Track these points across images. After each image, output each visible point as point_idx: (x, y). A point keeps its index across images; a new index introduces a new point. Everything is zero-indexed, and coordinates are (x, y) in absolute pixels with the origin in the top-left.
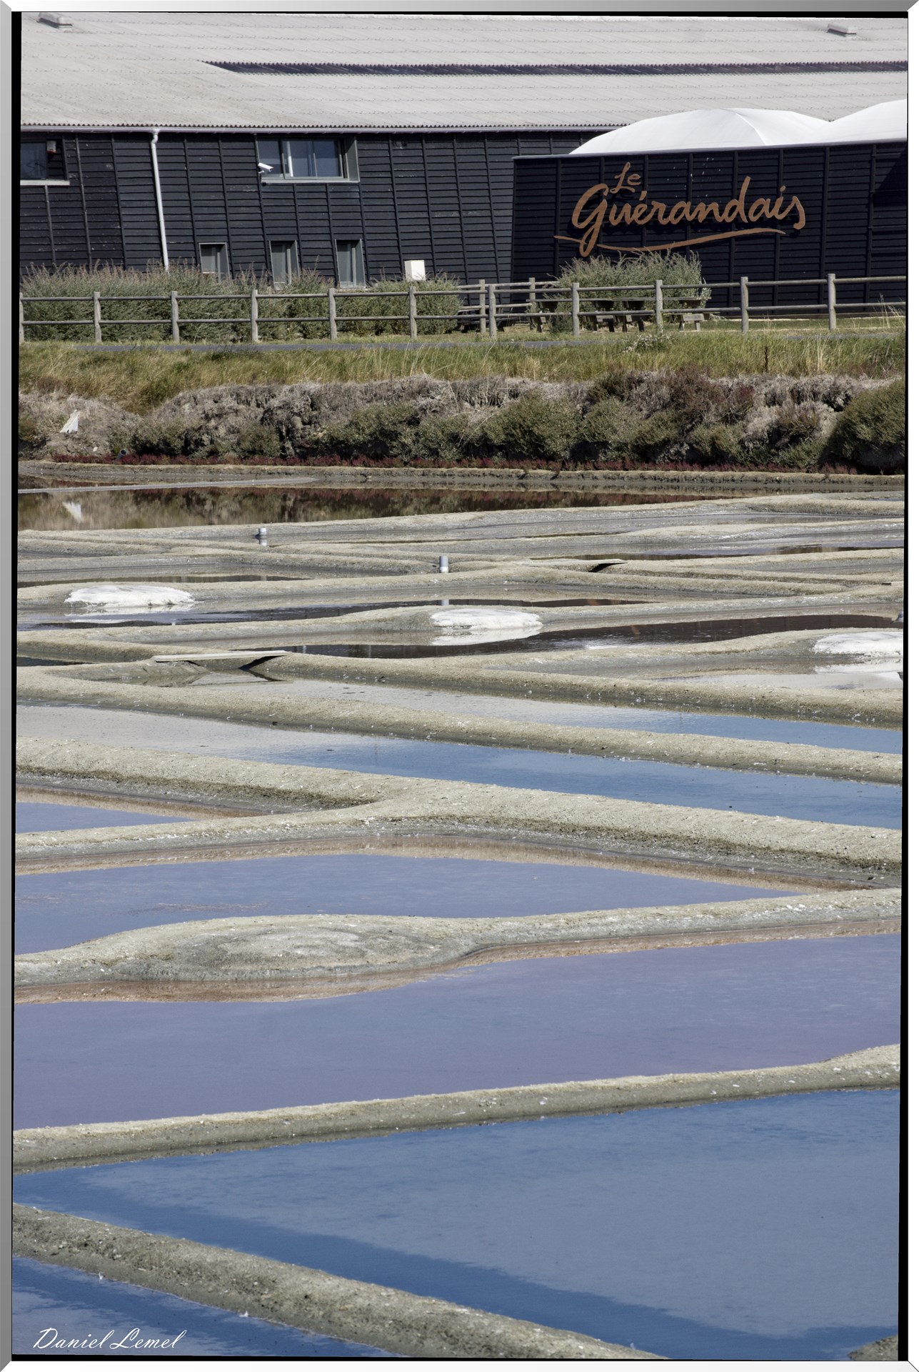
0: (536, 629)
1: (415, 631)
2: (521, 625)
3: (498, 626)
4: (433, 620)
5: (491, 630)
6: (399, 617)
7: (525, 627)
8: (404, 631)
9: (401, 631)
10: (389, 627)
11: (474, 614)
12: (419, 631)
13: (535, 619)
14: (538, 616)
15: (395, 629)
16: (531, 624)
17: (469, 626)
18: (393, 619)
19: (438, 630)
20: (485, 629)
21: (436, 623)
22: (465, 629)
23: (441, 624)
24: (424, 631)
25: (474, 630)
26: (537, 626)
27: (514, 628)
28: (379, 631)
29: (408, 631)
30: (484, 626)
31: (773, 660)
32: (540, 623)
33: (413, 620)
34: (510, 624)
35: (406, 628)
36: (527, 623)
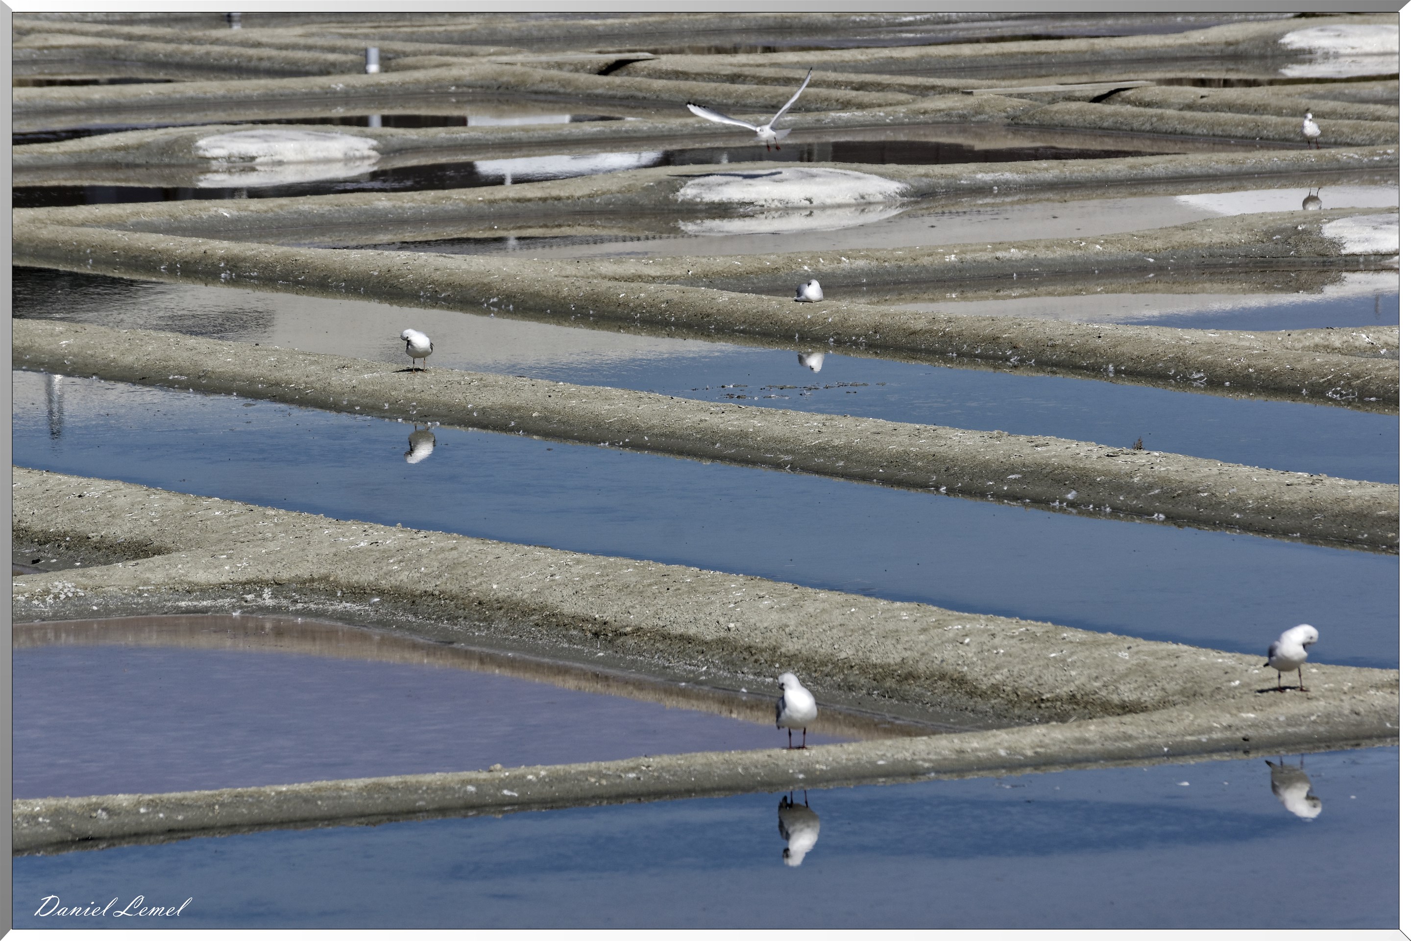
0: (367, 162)
1: (168, 166)
2: (339, 155)
3: (301, 157)
4: (198, 148)
5: (289, 163)
6: (148, 143)
7: (348, 160)
8: (152, 166)
9: (147, 166)
10: (130, 159)
11: (265, 139)
12: (174, 166)
13: (367, 146)
14: (374, 143)
15: (138, 161)
16: (358, 154)
17: (253, 158)
18: (139, 147)
19: (204, 164)
20: (280, 163)
21: (201, 153)
22: (247, 164)
23: (208, 154)
24: (181, 166)
25: (262, 164)
26: (369, 157)
27: (328, 161)
28: (114, 166)
29: (158, 166)
30: (277, 158)
31: (612, 212)
32: (374, 153)
33: (167, 148)
34: (321, 155)
35: (155, 161)
36: (351, 154)
